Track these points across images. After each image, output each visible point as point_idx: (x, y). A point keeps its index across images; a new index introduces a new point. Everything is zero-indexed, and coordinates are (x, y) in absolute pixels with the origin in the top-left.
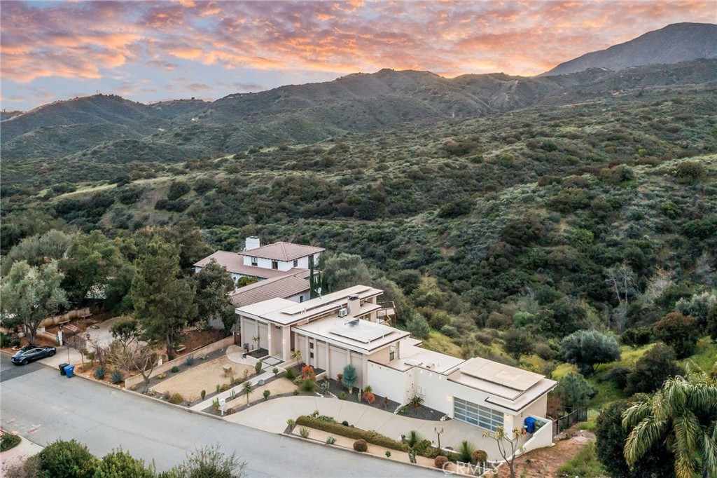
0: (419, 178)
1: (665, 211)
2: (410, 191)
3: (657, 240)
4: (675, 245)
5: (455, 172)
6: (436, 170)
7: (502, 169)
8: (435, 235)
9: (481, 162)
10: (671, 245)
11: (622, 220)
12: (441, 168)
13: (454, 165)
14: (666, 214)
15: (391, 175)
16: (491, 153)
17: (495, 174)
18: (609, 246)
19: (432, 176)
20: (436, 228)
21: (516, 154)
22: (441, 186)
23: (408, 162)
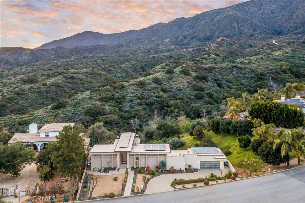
0: (20, 94)
1: (139, 98)
2: (17, 100)
3: (140, 108)
4: (145, 109)
5: (36, 90)
6: (27, 90)
7: (56, 88)
8: (53, 118)
9: (46, 85)
10: (144, 109)
11: (126, 102)
12: (29, 89)
13: (35, 87)
14: (139, 99)
15: (6, 94)
16: (49, 81)
17: (54, 90)
18: (125, 112)
19: (26, 93)
20: (52, 114)
21: (60, 81)
22: (31, 97)
23: (12, 87)
